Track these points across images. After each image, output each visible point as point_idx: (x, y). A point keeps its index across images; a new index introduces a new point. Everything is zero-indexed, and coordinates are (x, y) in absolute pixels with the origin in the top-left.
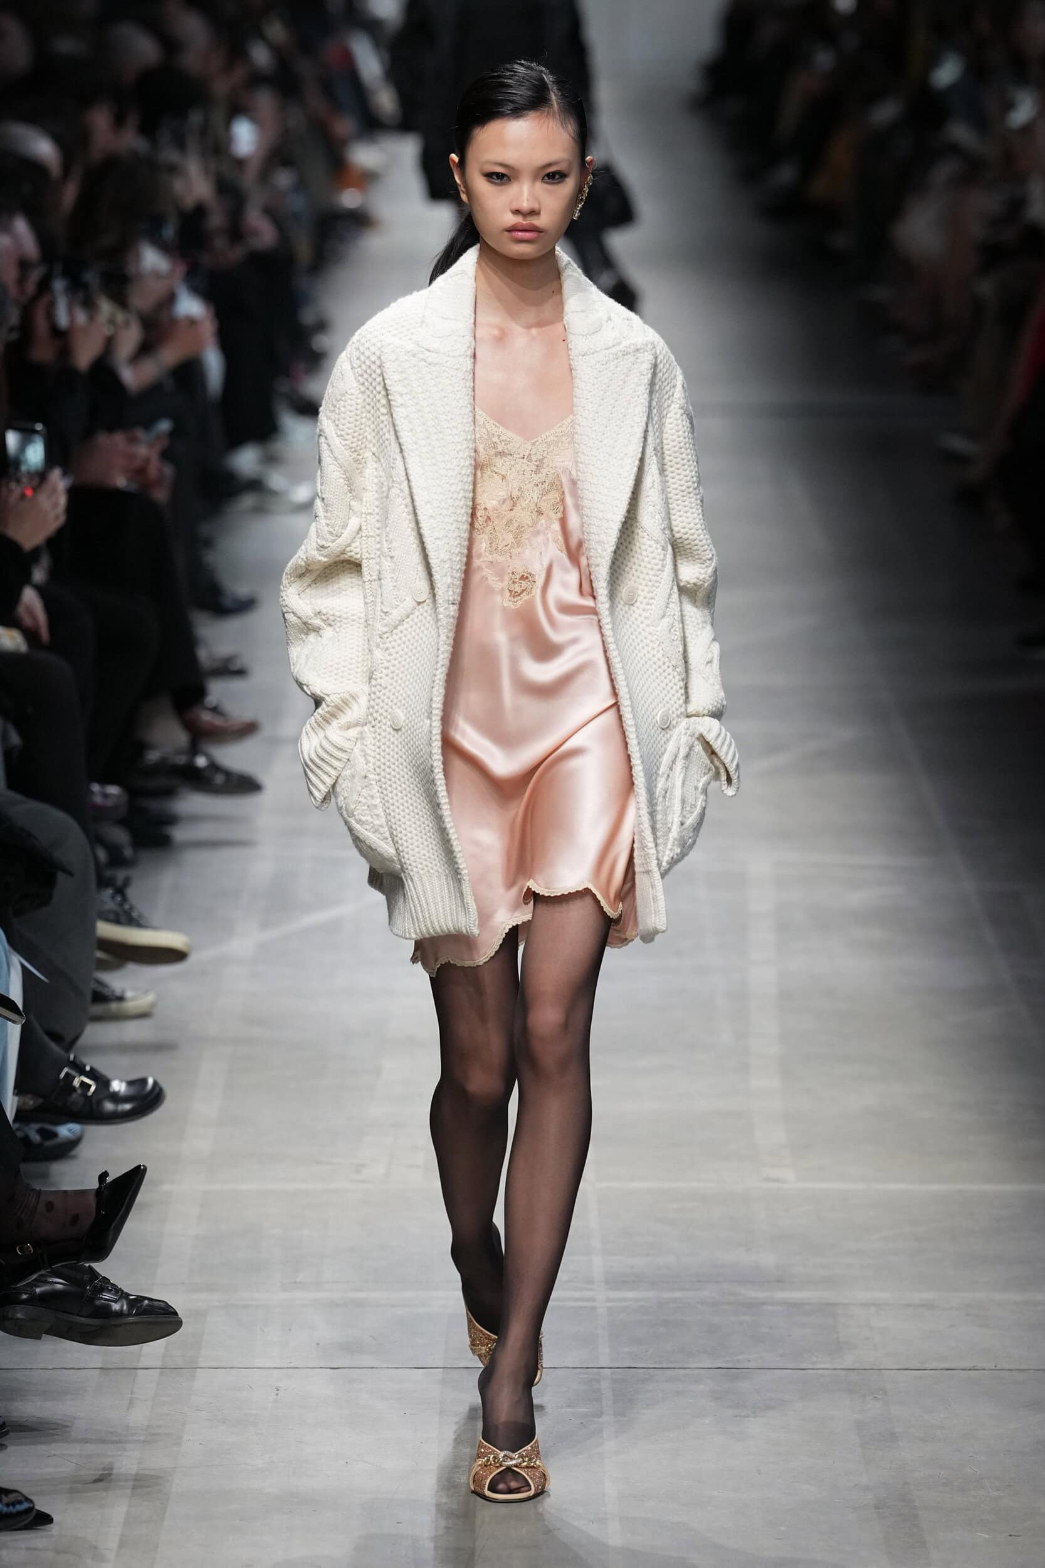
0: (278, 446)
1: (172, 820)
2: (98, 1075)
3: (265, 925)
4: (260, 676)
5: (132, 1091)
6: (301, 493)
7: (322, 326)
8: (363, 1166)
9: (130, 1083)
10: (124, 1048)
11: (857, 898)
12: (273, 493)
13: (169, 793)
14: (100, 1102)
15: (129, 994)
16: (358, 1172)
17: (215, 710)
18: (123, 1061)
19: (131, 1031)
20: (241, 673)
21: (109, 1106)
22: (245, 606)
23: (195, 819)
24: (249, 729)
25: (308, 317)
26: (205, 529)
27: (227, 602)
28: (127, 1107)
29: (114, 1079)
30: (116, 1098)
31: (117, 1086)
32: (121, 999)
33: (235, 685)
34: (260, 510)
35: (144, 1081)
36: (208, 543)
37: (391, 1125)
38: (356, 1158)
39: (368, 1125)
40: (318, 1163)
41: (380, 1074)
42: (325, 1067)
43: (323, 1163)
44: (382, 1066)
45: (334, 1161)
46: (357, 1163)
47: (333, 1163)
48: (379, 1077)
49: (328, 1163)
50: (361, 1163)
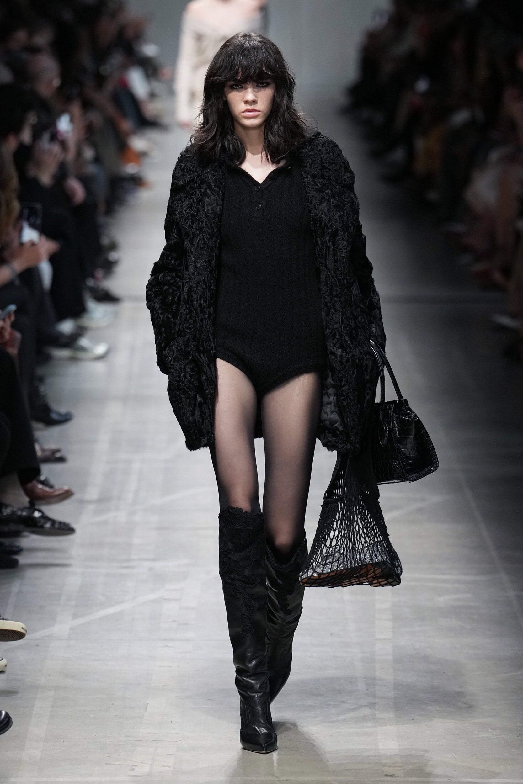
0: (85, 321)
1: (19, 551)
3: (75, 616)
4: (72, 462)
6: (100, 349)
7: (113, 246)
8: (136, 766)
11: (442, 601)
12: (83, 349)
13: (17, 534)
16: (133, 770)
17: (45, 483)
20: (61, 460)
22: (65, 419)
23: (32, 550)
24: (67, 495)
25: (105, 241)
26: (40, 371)
27: (54, 416)
33: (58, 467)
34: (74, 359)
36: (41, 380)
37: (153, 741)
38: (131, 761)
39: (139, 741)
40: (107, 764)
41: (146, 708)
42: (113, 704)
43: (111, 764)
44: (148, 704)
45: (117, 763)
46: (132, 764)
47: (116, 765)
48: (146, 711)
49: (114, 764)
50: (134, 764)
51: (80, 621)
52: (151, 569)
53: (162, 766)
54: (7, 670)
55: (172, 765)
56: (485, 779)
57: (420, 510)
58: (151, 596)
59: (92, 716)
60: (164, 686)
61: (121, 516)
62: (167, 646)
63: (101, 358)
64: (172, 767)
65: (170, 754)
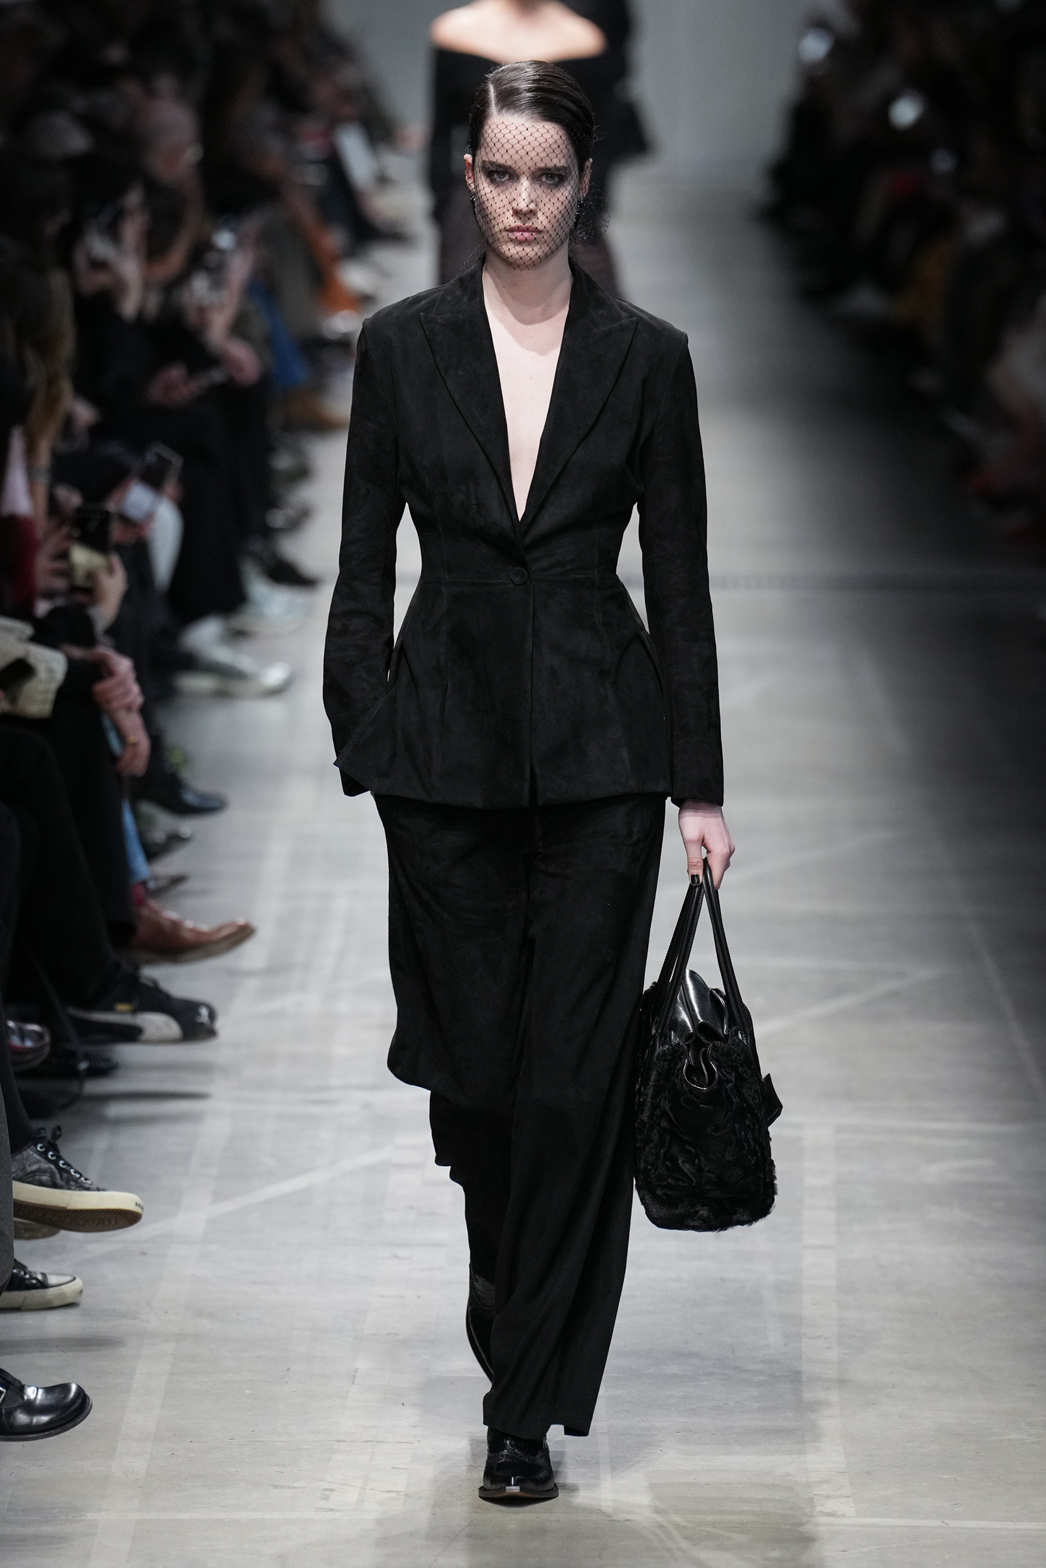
0: (242, 621)
2: (10, 1379)
3: (218, 1196)
5: (51, 1400)
6: (274, 675)
8: (332, 1490)
9: (48, 1390)
10: (44, 1344)
11: (934, 1172)
12: (242, 678)
14: (10, 1413)
15: (52, 1280)
16: (326, 1498)
18: (41, 1360)
19: (55, 1323)
21: (22, 1418)
28: (44, 1419)
29: (29, 1386)
30: (30, 1408)
31: (31, 1393)
32: (43, 1285)
34: (222, 695)
35: (65, 1388)
37: (366, 1441)
38: (323, 1481)
39: (339, 1441)
40: (276, 1487)
41: (354, 1378)
42: (288, 1370)
43: (282, 1487)
44: (357, 1369)
45: (296, 1484)
46: (324, 1487)
47: (294, 1488)
48: (353, 1383)
49: (289, 1487)
50: (329, 1487)
51: (229, 1206)
52: (367, 1106)
53: (383, 1491)
54: (85, 1301)
55: (403, 1489)
56: (1013, 1521)
57: (894, 995)
58: (367, 1159)
59: (248, 1392)
60: (389, 1334)
61: (311, 1002)
62: (396, 1257)
63: (275, 692)
64: (402, 1493)
65: (399, 1468)
